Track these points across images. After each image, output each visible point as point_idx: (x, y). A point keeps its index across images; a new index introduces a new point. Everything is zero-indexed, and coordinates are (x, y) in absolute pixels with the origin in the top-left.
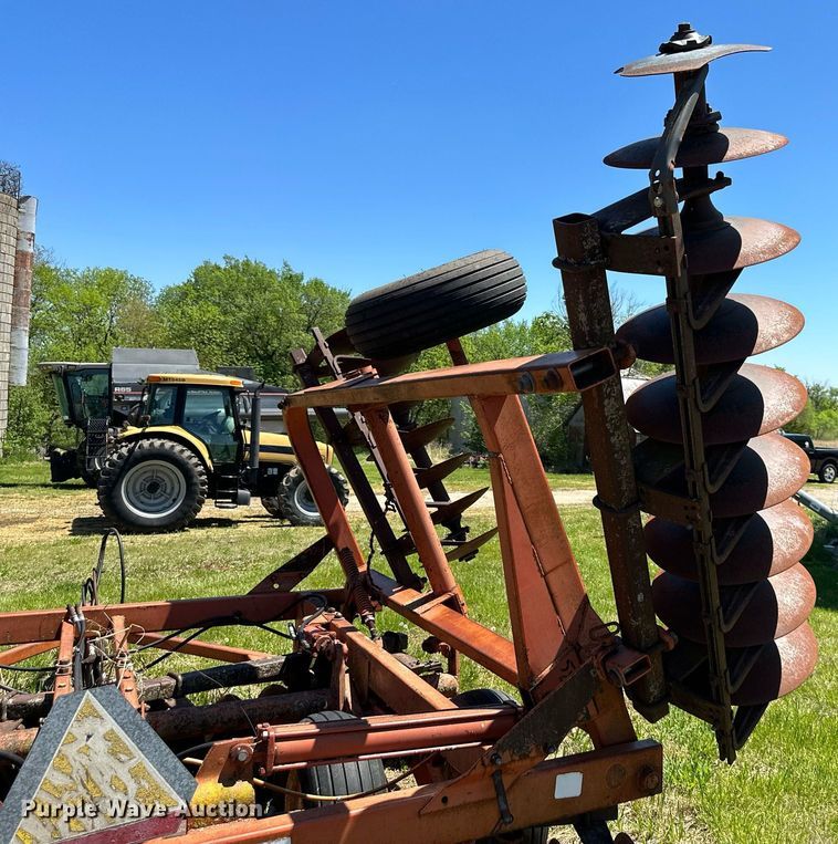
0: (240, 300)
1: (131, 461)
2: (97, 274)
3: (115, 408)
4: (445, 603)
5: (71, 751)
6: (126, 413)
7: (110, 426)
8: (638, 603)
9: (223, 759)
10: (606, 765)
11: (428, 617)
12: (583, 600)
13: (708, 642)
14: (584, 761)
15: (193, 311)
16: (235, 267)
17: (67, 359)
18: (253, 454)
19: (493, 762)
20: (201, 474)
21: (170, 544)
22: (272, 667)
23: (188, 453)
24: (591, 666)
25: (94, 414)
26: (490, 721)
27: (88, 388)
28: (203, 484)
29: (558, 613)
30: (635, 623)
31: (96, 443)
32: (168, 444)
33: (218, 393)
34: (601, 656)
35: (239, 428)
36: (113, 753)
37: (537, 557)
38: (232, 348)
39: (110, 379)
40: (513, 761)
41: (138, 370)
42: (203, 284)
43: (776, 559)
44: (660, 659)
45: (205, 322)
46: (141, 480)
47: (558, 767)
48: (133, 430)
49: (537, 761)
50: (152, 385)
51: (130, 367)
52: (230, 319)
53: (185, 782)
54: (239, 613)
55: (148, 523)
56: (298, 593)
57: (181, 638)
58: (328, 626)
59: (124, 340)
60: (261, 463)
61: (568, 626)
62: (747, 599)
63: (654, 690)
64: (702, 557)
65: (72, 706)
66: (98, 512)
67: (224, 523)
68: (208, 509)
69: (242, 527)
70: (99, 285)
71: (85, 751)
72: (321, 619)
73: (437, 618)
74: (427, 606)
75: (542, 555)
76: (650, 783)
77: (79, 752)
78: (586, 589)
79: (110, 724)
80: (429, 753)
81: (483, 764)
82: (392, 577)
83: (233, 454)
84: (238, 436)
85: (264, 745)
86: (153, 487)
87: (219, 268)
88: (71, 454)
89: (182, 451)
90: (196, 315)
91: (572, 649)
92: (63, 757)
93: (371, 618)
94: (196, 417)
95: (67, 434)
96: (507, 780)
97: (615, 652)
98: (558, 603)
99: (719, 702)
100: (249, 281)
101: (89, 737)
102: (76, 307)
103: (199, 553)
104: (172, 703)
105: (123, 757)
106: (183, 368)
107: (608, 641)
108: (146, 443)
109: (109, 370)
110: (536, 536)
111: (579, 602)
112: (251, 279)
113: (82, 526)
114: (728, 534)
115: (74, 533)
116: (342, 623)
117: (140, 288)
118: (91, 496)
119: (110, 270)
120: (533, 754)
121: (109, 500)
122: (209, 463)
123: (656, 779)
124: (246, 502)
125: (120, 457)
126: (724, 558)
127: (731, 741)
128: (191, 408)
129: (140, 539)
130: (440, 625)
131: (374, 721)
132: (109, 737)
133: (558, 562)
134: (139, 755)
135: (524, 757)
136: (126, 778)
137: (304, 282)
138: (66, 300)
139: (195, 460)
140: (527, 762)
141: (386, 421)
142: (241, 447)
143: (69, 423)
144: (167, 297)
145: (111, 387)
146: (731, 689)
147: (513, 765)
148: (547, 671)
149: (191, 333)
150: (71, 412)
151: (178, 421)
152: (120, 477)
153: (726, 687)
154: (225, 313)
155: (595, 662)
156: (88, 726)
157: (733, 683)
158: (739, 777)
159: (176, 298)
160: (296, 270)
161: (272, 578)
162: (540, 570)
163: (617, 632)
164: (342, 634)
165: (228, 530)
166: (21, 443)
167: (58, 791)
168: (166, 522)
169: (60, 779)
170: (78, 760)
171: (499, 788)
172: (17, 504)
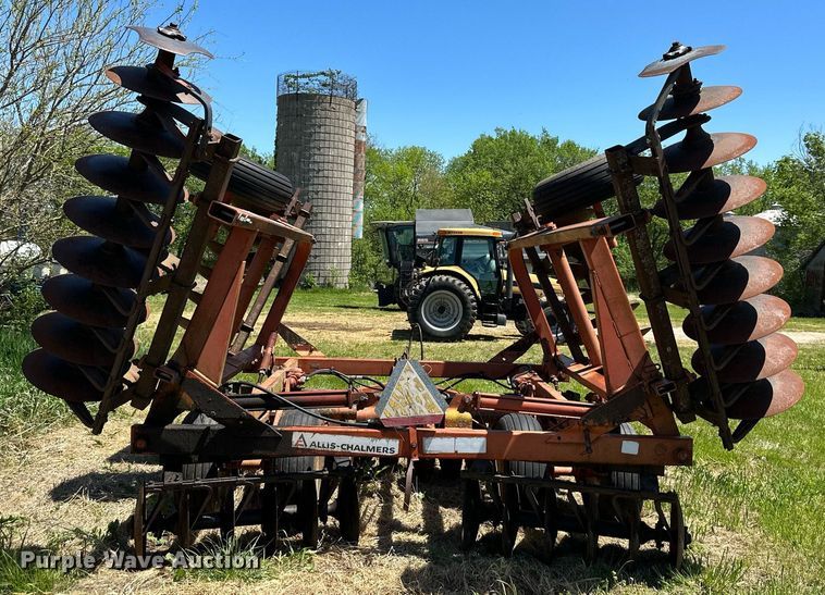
0: (508, 164)
1: (428, 290)
2: (405, 152)
3: (418, 254)
4: (597, 371)
5: (402, 383)
6: (425, 257)
7: (415, 266)
8: (668, 353)
9: (459, 401)
10: (656, 442)
11: (585, 377)
12: (645, 354)
13: (707, 376)
14: (639, 438)
15: (472, 176)
16: (504, 137)
17: (387, 218)
18: (508, 288)
19: (584, 423)
20: (473, 301)
21: (452, 349)
23: (464, 286)
24: (642, 385)
25: (404, 258)
27: (401, 239)
28: (474, 308)
29: (630, 362)
30: (667, 364)
31: (405, 279)
32: (451, 279)
33: (486, 242)
34: (649, 381)
35: (499, 268)
36: (417, 387)
37: (616, 328)
38: (501, 206)
39: (415, 233)
40: (595, 426)
41: (434, 225)
42: (481, 153)
45: (480, 185)
46: (434, 304)
47: (625, 439)
48: (429, 269)
50: (441, 237)
51: (428, 223)
52: (499, 181)
53: (445, 407)
54: (482, 372)
55: (439, 335)
56: (516, 364)
58: (529, 379)
59: (423, 202)
60: (514, 295)
61: (635, 367)
66: (408, 326)
67: (489, 338)
68: (477, 328)
70: (407, 160)
71: (407, 384)
72: (526, 376)
73: (590, 378)
74: (587, 372)
75: (618, 326)
76: (682, 456)
77: (405, 384)
79: (416, 375)
81: (578, 424)
83: (495, 287)
84: (498, 274)
85: (476, 398)
86: (442, 310)
87: (491, 139)
88: (390, 287)
89: (460, 284)
90: (474, 179)
91: (636, 377)
92: (400, 385)
94: (470, 260)
95: (387, 273)
96: (593, 437)
97: (657, 380)
98: (628, 352)
100: (515, 148)
101: (408, 379)
102: (391, 178)
105: (421, 389)
106: (462, 223)
107: (654, 374)
108: (437, 278)
109: (413, 226)
110: (615, 315)
111: (642, 354)
112: (516, 144)
113: (398, 335)
115: (394, 338)
116: (538, 378)
117: (435, 160)
118: (404, 315)
119: (414, 148)
121: (414, 318)
122: (478, 293)
124: (504, 324)
125: (421, 287)
126: (712, 328)
127: (726, 436)
128: (467, 253)
129: (433, 345)
130: (590, 381)
132: (415, 380)
133: (629, 331)
134: (426, 390)
135: (601, 425)
136: (421, 397)
137: (559, 145)
138: (385, 173)
139: (469, 291)
140: (603, 429)
141: (561, 256)
142: (500, 282)
143: (389, 265)
144: (454, 164)
145: (415, 238)
146: (725, 405)
147: (595, 428)
148: (621, 388)
149: (470, 195)
150: (391, 258)
151: (457, 264)
152: (421, 301)
154: (496, 176)
156: (408, 374)
159: (460, 166)
160: (552, 135)
161: (502, 354)
162: (617, 335)
164: (535, 382)
165: (492, 342)
166: (360, 279)
167: (398, 398)
168: (449, 334)
169: (398, 394)
170: (405, 387)
171: (587, 438)
172: (359, 319)
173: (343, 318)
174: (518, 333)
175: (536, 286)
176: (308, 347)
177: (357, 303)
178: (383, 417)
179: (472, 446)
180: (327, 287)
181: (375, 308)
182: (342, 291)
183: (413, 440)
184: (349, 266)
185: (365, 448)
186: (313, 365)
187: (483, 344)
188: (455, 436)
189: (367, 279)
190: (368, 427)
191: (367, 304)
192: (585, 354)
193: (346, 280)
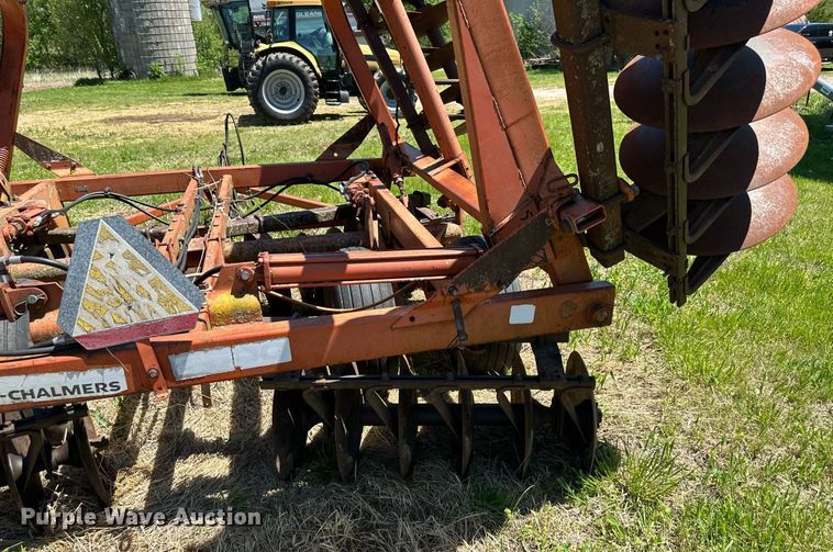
1: (266, 70)
4: (451, 167)
5: (101, 265)
8: (596, 153)
9: (232, 278)
10: (560, 299)
11: (437, 178)
12: (546, 154)
13: (669, 194)
14: (537, 296)
19: (450, 292)
20: (313, 79)
21: (298, 132)
22: (328, 214)
23: (302, 63)
24: (546, 215)
25: (244, 38)
26: (454, 260)
27: (237, 18)
28: (316, 87)
29: (519, 167)
30: (592, 174)
31: (247, 61)
32: (288, 56)
34: (556, 207)
35: (336, 41)
36: (133, 269)
37: (497, 110)
39: (250, 10)
40: (469, 293)
43: (767, 100)
44: (619, 210)
46: (274, 85)
47: (514, 300)
48: (263, 47)
49: (492, 294)
53: (194, 293)
55: (283, 117)
56: (351, 161)
57: (272, 192)
58: (366, 185)
61: (529, 179)
62: (722, 148)
63: (610, 239)
64: (671, 96)
65: (92, 231)
67: (334, 117)
68: (322, 107)
69: (346, 120)
71: (112, 265)
72: (363, 180)
73: (444, 179)
74: (438, 170)
75: (503, 106)
76: (600, 317)
77: (107, 266)
78: (549, 142)
79: (125, 246)
80: (409, 282)
81: (443, 294)
82: (417, 146)
83: (334, 62)
84: (336, 48)
85: (261, 269)
86: (283, 90)
88: (235, 70)
89: (298, 62)
92: (96, 270)
93: (400, 179)
94: (306, 35)
96: (465, 308)
97: (571, 203)
98: (518, 154)
99: (675, 251)
101: (112, 255)
103: (316, 138)
104: (258, 236)
105: (142, 272)
107: (565, 192)
108: (273, 56)
111: (541, 156)
114: (709, 68)
115: (239, 125)
116: (377, 182)
120: (487, 288)
121: (256, 102)
122: (318, 70)
123: (605, 314)
124: (347, 101)
125: (258, 68)
126: (698, 98)
127: (681, 287)
130: (444, 185)
131: (353, 254)
132: (127, 255)
133: (520, 115)
134: (154, 271)
135: (479, 290)
136: (148, 287)
139: (308, 68)
140: (483, 295)
142: (339, 57)
145: (251, 15)
146: (689, 240)
147: (469, 296)
148: (507, 220)
150: (230, 39)
152: (260, 83)
153: (684, 237)
155: (550, 212)
156: (108, 246)
157: (691, 234)
158: (699, 314)
161: (332, 148)
162: (501, 124)
163: (576, 183)
164: (373, 191)
165: (337, 121)
166: (208, 65)
167: (99, 294)
168: (295, 117)
169: (98, 286)
170: (108, 273)
171: (458, 313)
172: (206, 107)
173: (190, 107)
174: (362, 109)
175: (368, 58)
176: (65, 162)
177: (206, 90)
178: (77, 332)
179: (265, 356)
180: (176, 74)
181: (224, 94)
182: (192, 79)
183: (150, 362)
184: (194, 51)
185: (59, 390)
186: (80, 188)
187: (328, 124)
188: (231, 343)
189: (215, 64)
190: (53, 353)
191: (216, 90)
192: (434, 142)
193: (194, 66)
